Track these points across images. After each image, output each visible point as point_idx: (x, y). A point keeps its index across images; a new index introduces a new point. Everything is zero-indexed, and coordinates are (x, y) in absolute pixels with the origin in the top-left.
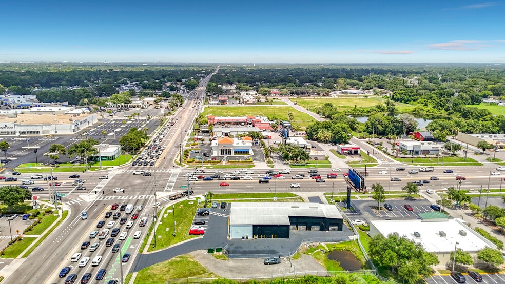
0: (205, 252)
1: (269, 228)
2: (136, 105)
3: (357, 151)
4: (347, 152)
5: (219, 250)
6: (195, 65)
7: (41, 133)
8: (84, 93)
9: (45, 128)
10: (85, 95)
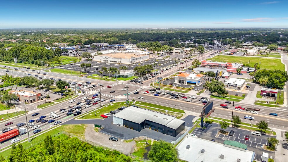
0: (93, 125)
1: (130, 123)
2: (177, 52)
3: (275, 95)
4: (265, 94)
5: (99, 126)
6: (252, 29)
7: (117, 62)
8: (157, 44)
9: (119, 60)
10: (157, 45)
